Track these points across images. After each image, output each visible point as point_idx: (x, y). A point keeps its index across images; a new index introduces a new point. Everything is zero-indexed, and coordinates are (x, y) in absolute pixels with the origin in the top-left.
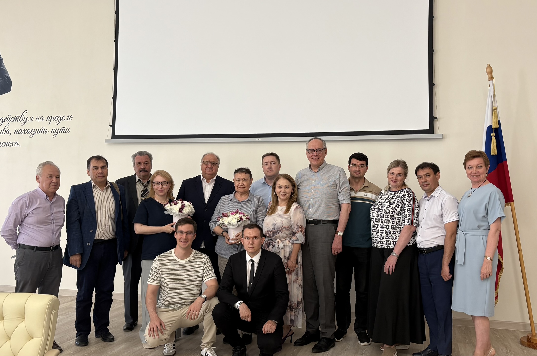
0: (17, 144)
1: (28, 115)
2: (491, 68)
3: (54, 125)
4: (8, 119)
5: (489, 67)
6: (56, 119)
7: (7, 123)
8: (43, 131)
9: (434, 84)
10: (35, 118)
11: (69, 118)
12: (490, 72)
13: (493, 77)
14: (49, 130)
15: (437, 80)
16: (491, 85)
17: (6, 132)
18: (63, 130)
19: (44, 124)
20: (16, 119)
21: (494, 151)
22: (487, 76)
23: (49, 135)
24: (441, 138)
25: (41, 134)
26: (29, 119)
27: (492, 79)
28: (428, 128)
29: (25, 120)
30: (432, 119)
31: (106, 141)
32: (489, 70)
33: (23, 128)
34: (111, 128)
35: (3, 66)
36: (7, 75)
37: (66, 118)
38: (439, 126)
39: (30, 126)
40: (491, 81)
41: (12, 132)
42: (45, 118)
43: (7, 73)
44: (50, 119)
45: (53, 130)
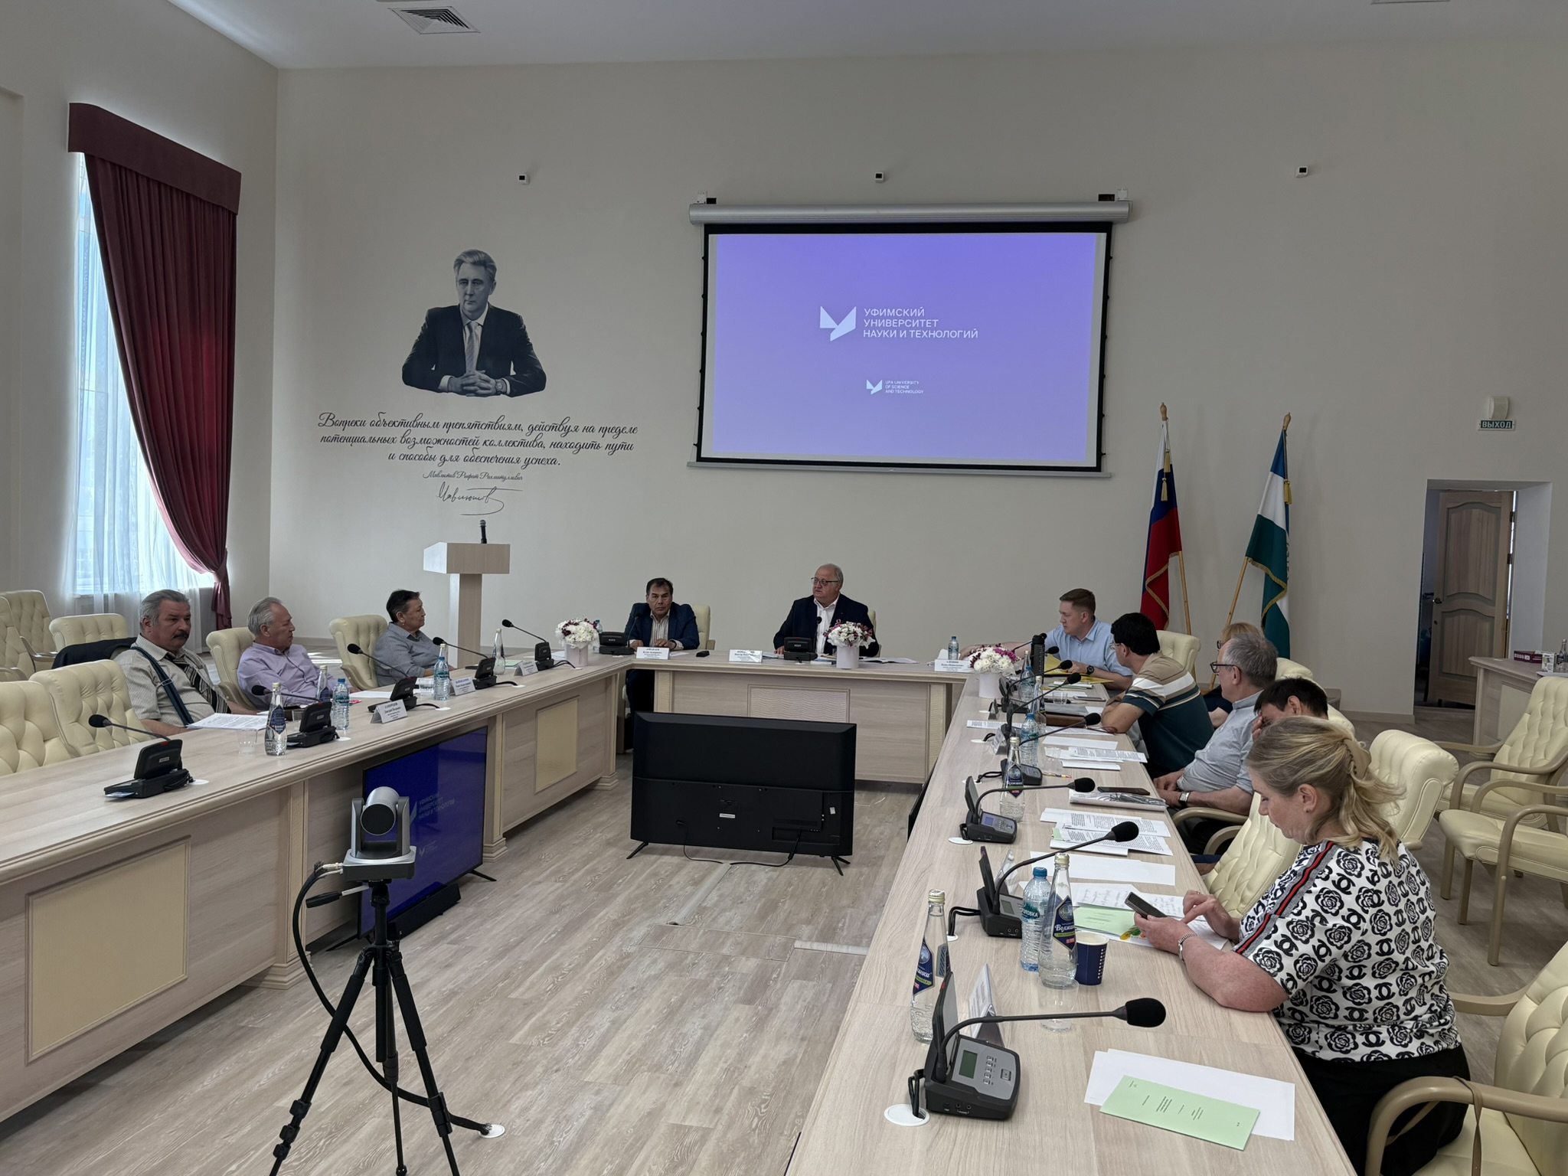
0: (554, 461)
1: (572, 424)
2: (1165, 407)
3: (609, 438)
4: (541, 428)
5: (1163, 406)
6: (613, 431)
7: (539, 432)
8: (594, 446)
9: (1104, 416)
10: (581, 428)
11: (633, 430)
12: (1164, 411)
13: (1167, 416)
14: (603, 445)
15: (1107, 411)
16: (1165, 425)
17: (538, 445)
18: (623, 446)
19: (596, 437)
20: (552, 428)
21: (1164, 497)
22: (1160, 416)
23: (603, 452)
24: (1110, 477)
25: (592, 451)
26: (572, 428)
27: (1166, 419)
28: (1094, 464)
29: (567, 430)
30: (1100, 455)
31: (689, 465)
32: (1163, 409)
33: (564, 441)
34: (696, 448)
35: (533, 354)
36: (538, 367)
37: (627, 430)
38: (1108, 464)
39: (573, 438)
40: (1165, 422)
41: (547, 444)
42: (597, 429)
43: (539, 364)
44: (604, 430)
45: (608, 446)
